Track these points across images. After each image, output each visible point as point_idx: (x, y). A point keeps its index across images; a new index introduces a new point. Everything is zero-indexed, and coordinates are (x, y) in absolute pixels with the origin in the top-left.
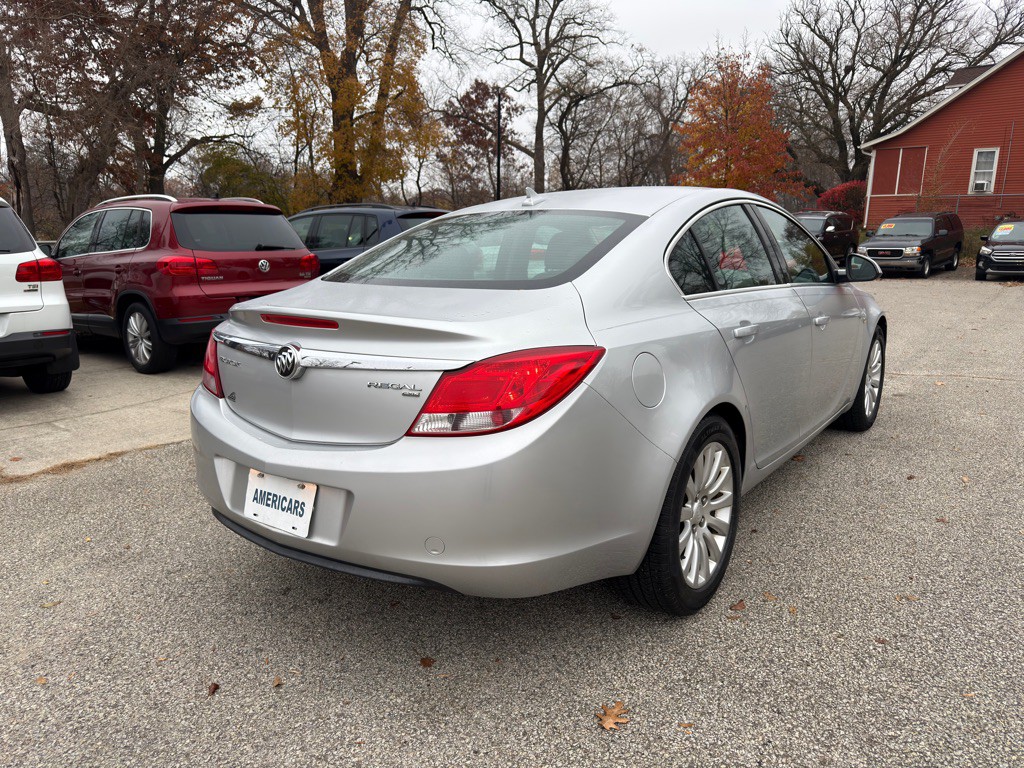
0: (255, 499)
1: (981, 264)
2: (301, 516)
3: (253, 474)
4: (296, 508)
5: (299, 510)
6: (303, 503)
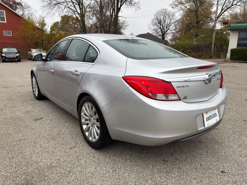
0: (207, 120)
1: (3, 58)
2: (216, 116)
3: (204, 114)
4: (215, 115)
5: (216, 115)
6: (216, 113)
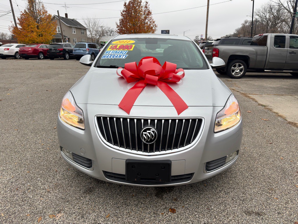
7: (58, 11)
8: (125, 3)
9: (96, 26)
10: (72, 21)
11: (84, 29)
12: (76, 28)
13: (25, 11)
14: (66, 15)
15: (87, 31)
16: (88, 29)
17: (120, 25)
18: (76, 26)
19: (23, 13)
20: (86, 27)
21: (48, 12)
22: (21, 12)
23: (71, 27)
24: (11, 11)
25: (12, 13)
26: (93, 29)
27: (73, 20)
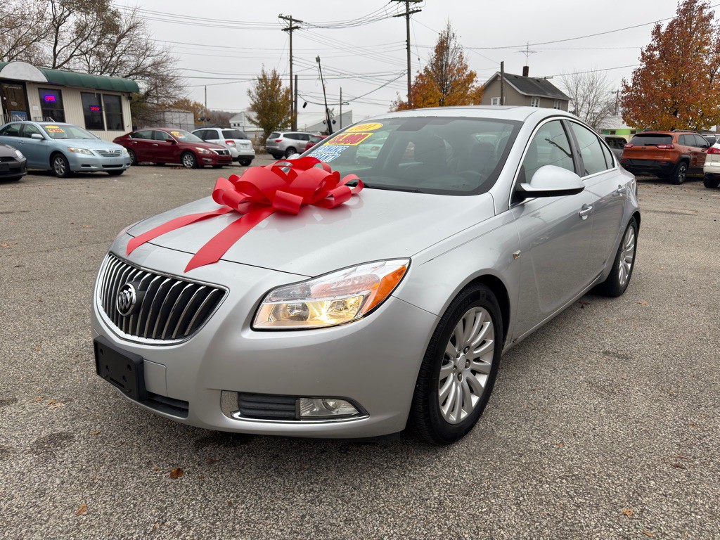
7: (502, 63)
8: (658, 27)
9: (594, 90)
10: (536, 84)
11: (562, 100)
12: (541, 98)
13: (426, 70)
14: (526, 69)
15: (569, 104)
16: (571, 99)
17: (635, 84)
18: (544, 93)
19: (421, 74)
20: (568, 95)
21: (468, 68)
22: (418, 72)
23: (531, 97)
24: (407, 71)
25: (407, 75)
26: (585, 98)
27: (538, 81)
